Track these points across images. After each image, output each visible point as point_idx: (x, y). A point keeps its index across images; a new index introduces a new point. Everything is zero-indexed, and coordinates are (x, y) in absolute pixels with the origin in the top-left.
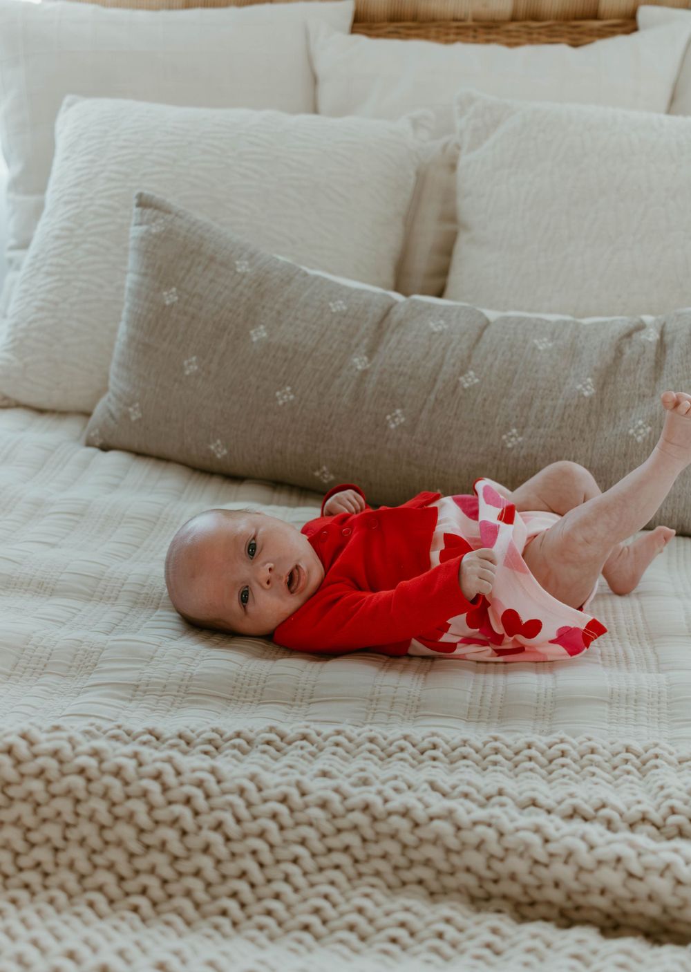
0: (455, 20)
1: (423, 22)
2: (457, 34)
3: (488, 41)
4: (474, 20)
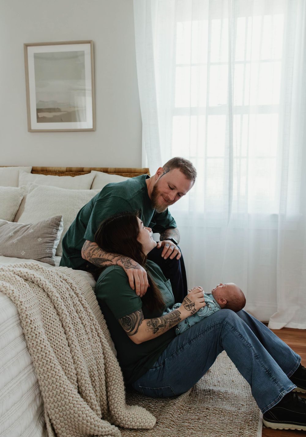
0: (54, 171)
1: (48, 171)
2: (55, 174)
3: (62, 176)
4: (59, 171)
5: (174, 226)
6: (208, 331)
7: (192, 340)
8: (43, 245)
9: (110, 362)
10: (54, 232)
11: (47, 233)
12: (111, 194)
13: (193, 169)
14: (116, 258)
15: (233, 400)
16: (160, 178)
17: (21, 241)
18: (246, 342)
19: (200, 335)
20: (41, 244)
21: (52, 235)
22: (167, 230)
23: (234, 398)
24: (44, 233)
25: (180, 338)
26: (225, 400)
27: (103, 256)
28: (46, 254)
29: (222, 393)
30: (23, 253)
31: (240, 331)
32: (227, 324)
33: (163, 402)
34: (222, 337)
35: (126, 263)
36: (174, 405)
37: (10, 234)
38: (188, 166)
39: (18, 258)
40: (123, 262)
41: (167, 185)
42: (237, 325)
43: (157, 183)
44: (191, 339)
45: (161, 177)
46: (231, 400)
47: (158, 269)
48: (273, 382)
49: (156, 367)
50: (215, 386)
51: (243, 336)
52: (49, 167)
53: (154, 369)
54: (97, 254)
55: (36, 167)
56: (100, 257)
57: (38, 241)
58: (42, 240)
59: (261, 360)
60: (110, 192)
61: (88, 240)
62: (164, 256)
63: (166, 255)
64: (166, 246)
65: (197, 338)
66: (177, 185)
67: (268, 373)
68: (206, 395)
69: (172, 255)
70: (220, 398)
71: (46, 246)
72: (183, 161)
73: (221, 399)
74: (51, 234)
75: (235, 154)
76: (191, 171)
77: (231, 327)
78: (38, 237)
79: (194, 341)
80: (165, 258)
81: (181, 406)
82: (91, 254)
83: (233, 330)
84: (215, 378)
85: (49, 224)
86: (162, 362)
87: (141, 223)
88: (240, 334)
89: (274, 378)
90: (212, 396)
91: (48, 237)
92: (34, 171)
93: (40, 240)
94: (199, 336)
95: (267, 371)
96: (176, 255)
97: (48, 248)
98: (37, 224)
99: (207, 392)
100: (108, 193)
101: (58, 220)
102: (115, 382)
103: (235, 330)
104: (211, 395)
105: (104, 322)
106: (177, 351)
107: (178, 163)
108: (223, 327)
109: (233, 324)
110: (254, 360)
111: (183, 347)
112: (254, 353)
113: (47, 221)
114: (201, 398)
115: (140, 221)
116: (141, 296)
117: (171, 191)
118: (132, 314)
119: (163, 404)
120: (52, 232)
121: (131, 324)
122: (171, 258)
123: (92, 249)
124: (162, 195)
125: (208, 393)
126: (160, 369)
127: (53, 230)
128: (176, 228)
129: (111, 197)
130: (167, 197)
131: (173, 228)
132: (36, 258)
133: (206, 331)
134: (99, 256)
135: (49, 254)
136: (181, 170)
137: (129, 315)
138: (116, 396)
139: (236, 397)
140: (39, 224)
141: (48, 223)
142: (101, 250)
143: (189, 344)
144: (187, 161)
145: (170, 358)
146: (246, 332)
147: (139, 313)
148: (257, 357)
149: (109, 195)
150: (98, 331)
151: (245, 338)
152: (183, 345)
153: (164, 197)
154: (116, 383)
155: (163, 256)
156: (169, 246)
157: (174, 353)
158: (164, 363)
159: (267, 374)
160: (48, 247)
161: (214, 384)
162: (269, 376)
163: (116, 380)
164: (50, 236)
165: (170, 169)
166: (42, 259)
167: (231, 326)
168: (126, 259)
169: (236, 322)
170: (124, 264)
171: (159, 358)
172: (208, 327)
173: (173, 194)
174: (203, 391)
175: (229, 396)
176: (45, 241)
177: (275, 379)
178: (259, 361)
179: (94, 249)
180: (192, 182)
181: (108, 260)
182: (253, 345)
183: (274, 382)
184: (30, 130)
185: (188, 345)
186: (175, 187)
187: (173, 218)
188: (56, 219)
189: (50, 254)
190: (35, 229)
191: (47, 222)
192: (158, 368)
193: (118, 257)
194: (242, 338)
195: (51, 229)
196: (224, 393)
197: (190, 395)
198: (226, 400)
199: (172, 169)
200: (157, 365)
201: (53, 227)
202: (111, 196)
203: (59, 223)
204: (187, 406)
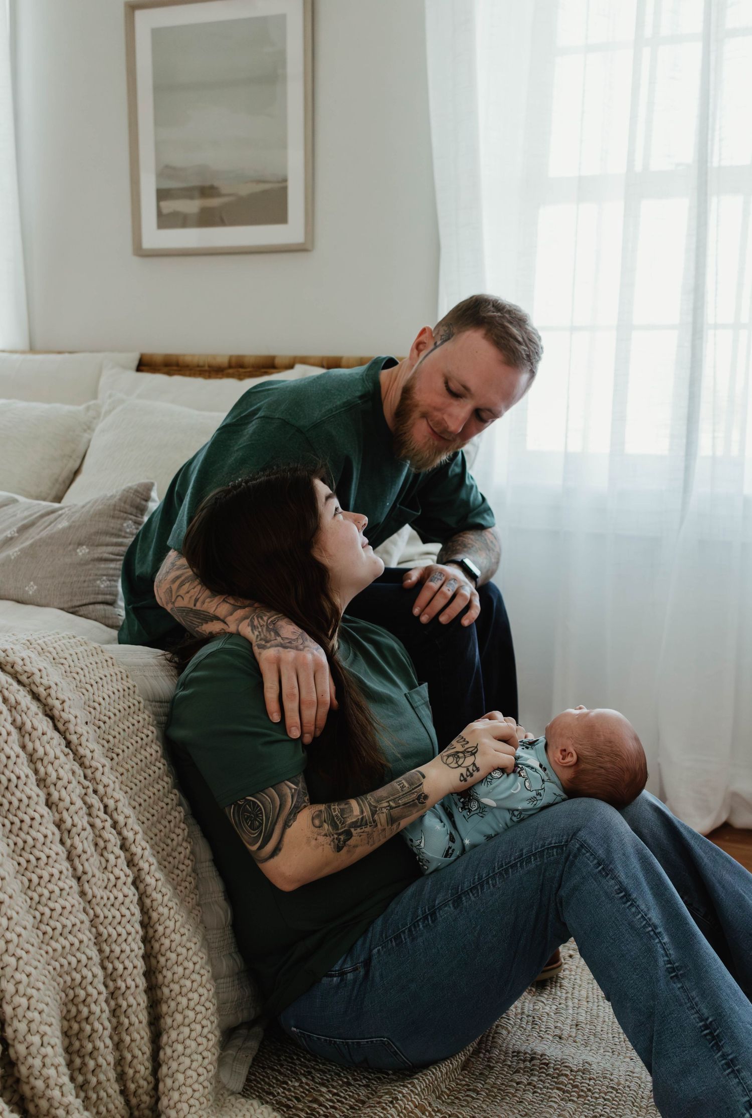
0: (198, 366)
2: (200, 375)
5: (482, 522)
6: (521, 866)
7: (466, 893)
8: (90, 566)
9: (173, 949)
10: (128, 530)
11: (106, 533)
12: (258, 409)
13: (527, 332)
14: (240, 613)
15: (601, 1101)
16: (421, 362)
17: (30, 553)
18: (642, 916)
19: (493, 878)
20: (83, 563)
21: (120, 540)
22: (461, 534)
23: (606, 1094)
24: (97, 533)
25: (429, 882)
26: (575, 1099)
27: (203, 603)
28: (95, 594)
29: (571, 1071)
30: (31, 589)
31: (622, 877)
32: (583, 851)
33: (367, 1086)
34: (563, 893)
35: (265, 629)
36: (391, 1102)
37: (9, 532)
38: (511, 323)
39: (18, 602)
40: (254, 627)
41: (440, 384)
42: (617, 856)
43: (413, 378)
44: (462, 890)
45: (427, 355)
46: (596, 1098)
47: (392, 650)
48: (725, 1070)
49: (342, 974)
50: (560, 1038)
51: (634, 896)
52: (184, 355)
53: (335, 979)
54: (188, 595)
55: (151, 356)
56: (195, 605)
57: (77, 554)
58: (89, 553)
59: (687, 985)
60: (258, 405)
61: (175, 550)
62: (422, 611)
63: (428, 610)
64: (431, 581)
65: (482, 886)
66: (473, 383)
67: (711, 1033)
68: (517, 1071)
69: (448, 610)
70: (558, 1089)
71: (98, 569)
72: (498, 306)
73: (560, 1093)
74: (119, 536)
75: (710, 316)
76: (520, 339)
77: (595, 861)
78: (80, 544)
79: (473, 898)
80: (424, 619)
81: (416, 1107)
82: (174, 593)
83: (600, 871)
84: (571, 1011)
85: (115, 505)
86: (362, 959)
87: (328, 498)
88: (622, 889)
89: (728, 1055)
90: (535, 1079)
91: (107, 545)
92: (145, 365)
93: (83, 551)
94: (488, 883)
95: (706, 1027)
96: (459, 610)
97: (104, 578)
98: (83, 507)
99: (524, 1061)
100: (251, 406)
101: (142, 494)
102: (184, 1018)
103: (607, 875)
104: (532, 1075)
105: (177, 814)
106: (415, 925)
107: (479, 312)
108: (567, 859)
109: (601, 852)
110: (662, 984)
111: (433, 914)
112: (666, 958)
113: (112, 496)
114: (499, 1082)
115: (322, 489)
116: (308, 739)
117: (455, 402)
118: (266, 791)
119: (363, 1092)
120: (120, 530)
121: (261, 824)
122: (443, 619)
123: (178, 578)
124: (424, 415)
125: (528, 1064)
126: (355, 980)
127: (125, 525)
128: (490, 530)
129: (257, 418)
130: (440, 423)
131: (481, 528)
132: (66, 606)
133: (512, 867)
134: (193, 602)
135: (107, 594)
136: (486, 334)
137: (258, 795)
138: (181, 1066)
139: (613, 1088)
140: (89, 506)
141: (112, 502)
142: (200, 584)
143: (455, 908)
144: (510, 306)
145: (390, 946)
146: (644, 884)
147: (290, 788)
148: (675, 973)
149: (254, 413)
150: (133, 849)
151: (640, 902)
152: (434, 906)
153: (431, 423)
154: (187, 1021)
155: (416, 611)
156: (439, 583)
157: (404, 932)
158: (367, 963)
159: (706, 1035)
160: (105, 572)
161: (558, 1032)
162: (712, 1047)
163: (187, 1012)
164: (115, 540)
165: (455, 330)
166: (84, 608)
167: (595, 858)
168: (267, 617)
169: (615, 845)
170: (256, 633)
171: (355, 943)
172: (521, 855)
173: (460, 412)
174: (513, 1056)
175: (592, 1083)
176: (96, 556)
177: (732, 1060)
178: (682, 987)
179: (183, 578)
180: (524, 377)
181: (217, 618)
182: (666, 930)
183: (727, 1072)
184: (141, 252)
185: (450, 908)
186: (466, 388)
187: (484, 499)
188: (136, 491)
189: (110, 594)
190: (73, 519)
191: (108, 500)
192: (350, 976)
193: (247, 609)
194: (629, 903)
195: (119, 522)
196: (579, 1070)
197: (465, 1067)
198: (579, 1096)
199: (459, 332)
200: (348, 967)
201: (125, 515)
202: (257, 416)
203: (144, 503)
204: (439, 1111)
